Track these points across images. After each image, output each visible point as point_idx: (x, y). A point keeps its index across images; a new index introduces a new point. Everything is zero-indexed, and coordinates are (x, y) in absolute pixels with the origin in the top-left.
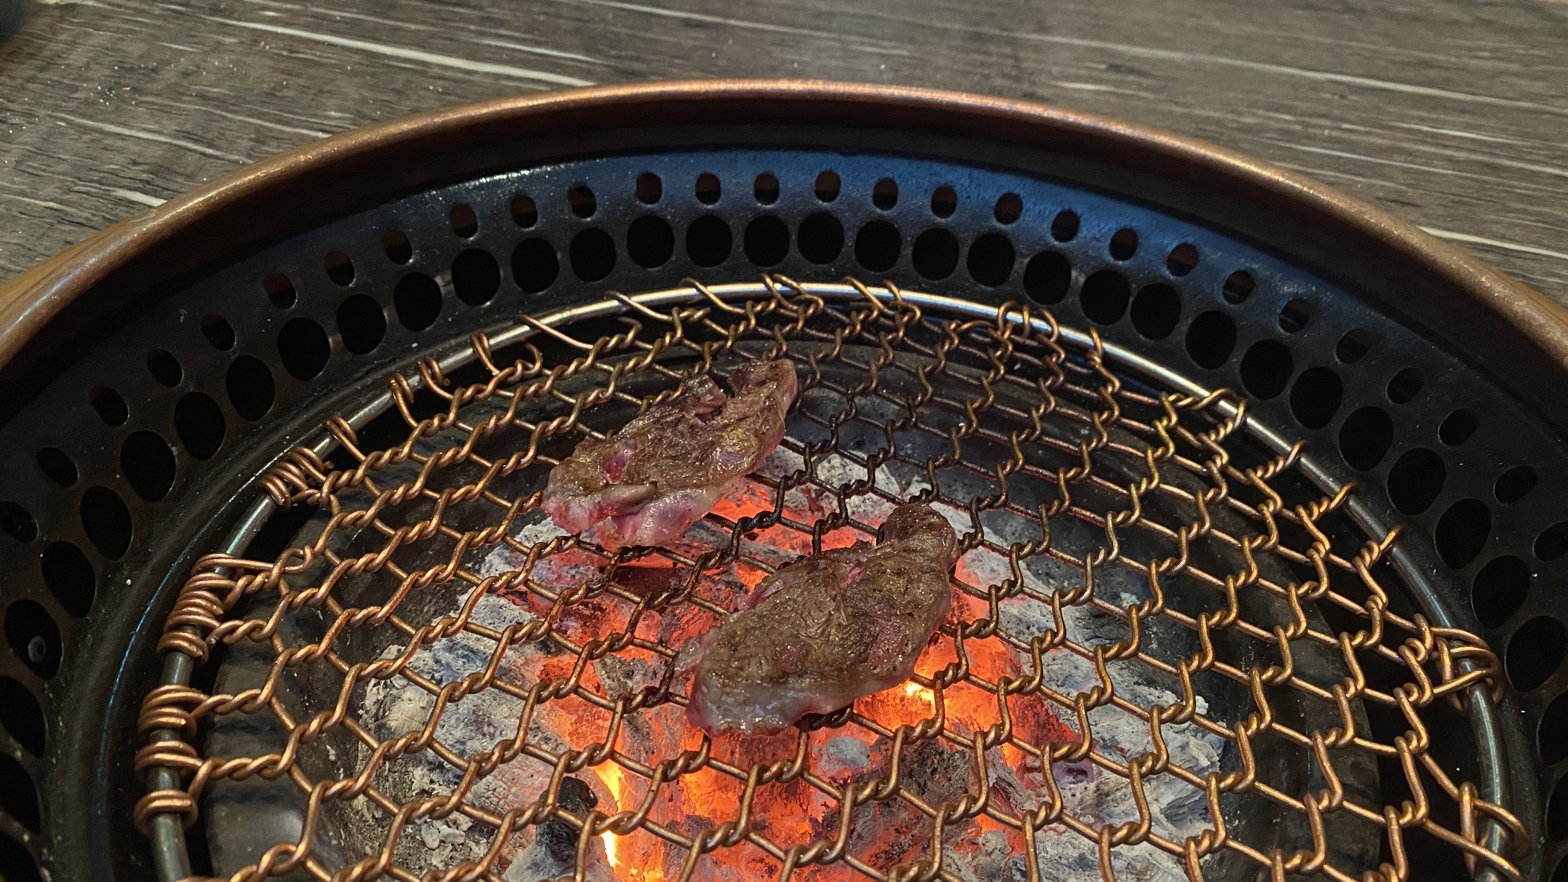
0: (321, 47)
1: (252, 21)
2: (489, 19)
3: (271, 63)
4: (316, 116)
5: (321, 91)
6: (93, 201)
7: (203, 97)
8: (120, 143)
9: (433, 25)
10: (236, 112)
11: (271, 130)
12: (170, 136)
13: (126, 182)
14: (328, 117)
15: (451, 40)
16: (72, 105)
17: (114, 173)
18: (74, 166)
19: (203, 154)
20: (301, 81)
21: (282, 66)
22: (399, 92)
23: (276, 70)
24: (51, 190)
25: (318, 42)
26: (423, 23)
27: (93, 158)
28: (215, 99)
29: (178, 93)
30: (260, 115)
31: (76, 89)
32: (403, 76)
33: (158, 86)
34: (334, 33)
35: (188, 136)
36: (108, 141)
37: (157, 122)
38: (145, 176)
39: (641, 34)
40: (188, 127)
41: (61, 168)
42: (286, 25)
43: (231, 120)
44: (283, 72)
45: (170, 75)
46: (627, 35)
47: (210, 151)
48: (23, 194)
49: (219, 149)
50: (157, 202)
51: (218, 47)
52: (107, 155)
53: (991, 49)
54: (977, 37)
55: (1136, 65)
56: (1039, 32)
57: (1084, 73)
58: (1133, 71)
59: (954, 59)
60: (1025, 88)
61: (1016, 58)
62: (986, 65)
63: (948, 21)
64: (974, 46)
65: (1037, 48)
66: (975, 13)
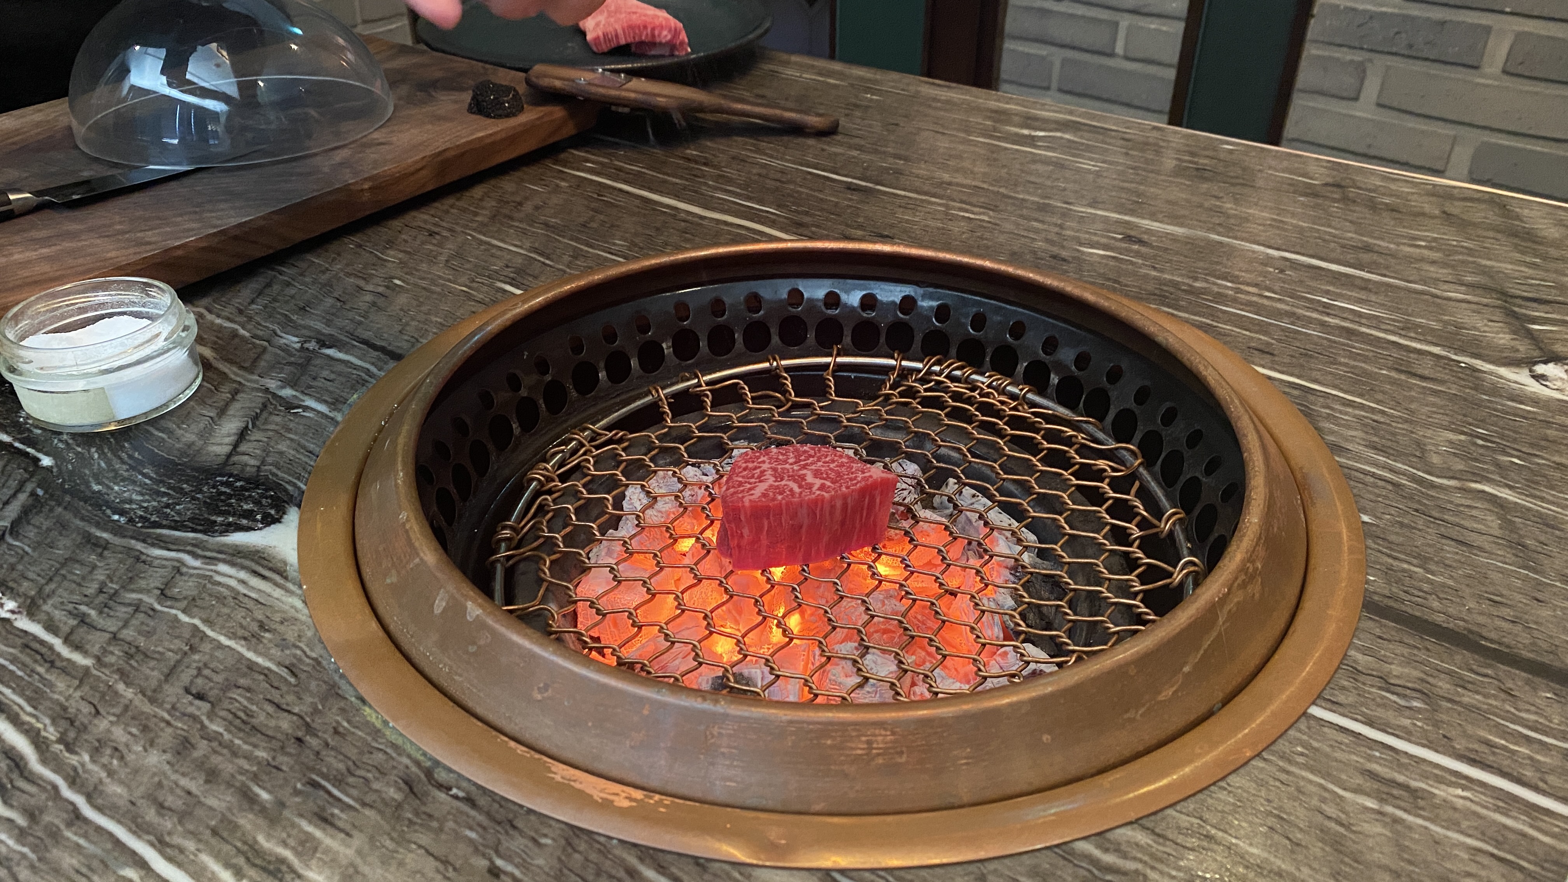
0: (616, 193)
1: (578, 170)
2: (723, 176)
3: (586, 203)
4: (607, 242)
5: (612, 226)
6: (485, 288)
7: (546, 225)
8: (499, 253)
9: (687, 180)
10: (564, 237)
11: (582, 250)
12: (526, 250)
13: (502, 278)
14: (614, 244)
15: (696, 192)
16: (475, 225)
17: (496, 272)
18: (476, 266)
19: (544, 263)
20: (602, 217)
21: (593, 205)
22: (658, 229)
23: (588, 207)
24: (464, 279)
25: (615, 188)
26: (681, 178)
27: (486, 262)
28: (553, 227)
29: (532, 221)
30: (577, 240)
31: (476, 214)
32: (662, 218)
33: (521, 215)
34: (626, 182)
35: (535, 250)
36: (494, 251)
37: (520, 241)
38: (512, 275)
39: (816, 194)
40: (537, 245)
41: (468, 266)
42: (598, 174)
43: (560, 242)
44: (593, 210)
45: (528, 207)
46: (807, 194)
47: (547, 262)
48: (449, 281)
49: (552, 260)
50: (519, 292)
51: (557, 189)
52: (493, 260)
53: (1048, 219)
54: (1043, 208)
55: (1145, 237)
56: (1090, 205)
57: (1104, 241)
58: (1140, 242)
59: (1018, 225)
60: (1055, 250)
61: (1061, 227)
62: (1037, 231)
63: (1029, 193)
64: (1036, 215)
65: (1082, 219)
66: (1052, 187)
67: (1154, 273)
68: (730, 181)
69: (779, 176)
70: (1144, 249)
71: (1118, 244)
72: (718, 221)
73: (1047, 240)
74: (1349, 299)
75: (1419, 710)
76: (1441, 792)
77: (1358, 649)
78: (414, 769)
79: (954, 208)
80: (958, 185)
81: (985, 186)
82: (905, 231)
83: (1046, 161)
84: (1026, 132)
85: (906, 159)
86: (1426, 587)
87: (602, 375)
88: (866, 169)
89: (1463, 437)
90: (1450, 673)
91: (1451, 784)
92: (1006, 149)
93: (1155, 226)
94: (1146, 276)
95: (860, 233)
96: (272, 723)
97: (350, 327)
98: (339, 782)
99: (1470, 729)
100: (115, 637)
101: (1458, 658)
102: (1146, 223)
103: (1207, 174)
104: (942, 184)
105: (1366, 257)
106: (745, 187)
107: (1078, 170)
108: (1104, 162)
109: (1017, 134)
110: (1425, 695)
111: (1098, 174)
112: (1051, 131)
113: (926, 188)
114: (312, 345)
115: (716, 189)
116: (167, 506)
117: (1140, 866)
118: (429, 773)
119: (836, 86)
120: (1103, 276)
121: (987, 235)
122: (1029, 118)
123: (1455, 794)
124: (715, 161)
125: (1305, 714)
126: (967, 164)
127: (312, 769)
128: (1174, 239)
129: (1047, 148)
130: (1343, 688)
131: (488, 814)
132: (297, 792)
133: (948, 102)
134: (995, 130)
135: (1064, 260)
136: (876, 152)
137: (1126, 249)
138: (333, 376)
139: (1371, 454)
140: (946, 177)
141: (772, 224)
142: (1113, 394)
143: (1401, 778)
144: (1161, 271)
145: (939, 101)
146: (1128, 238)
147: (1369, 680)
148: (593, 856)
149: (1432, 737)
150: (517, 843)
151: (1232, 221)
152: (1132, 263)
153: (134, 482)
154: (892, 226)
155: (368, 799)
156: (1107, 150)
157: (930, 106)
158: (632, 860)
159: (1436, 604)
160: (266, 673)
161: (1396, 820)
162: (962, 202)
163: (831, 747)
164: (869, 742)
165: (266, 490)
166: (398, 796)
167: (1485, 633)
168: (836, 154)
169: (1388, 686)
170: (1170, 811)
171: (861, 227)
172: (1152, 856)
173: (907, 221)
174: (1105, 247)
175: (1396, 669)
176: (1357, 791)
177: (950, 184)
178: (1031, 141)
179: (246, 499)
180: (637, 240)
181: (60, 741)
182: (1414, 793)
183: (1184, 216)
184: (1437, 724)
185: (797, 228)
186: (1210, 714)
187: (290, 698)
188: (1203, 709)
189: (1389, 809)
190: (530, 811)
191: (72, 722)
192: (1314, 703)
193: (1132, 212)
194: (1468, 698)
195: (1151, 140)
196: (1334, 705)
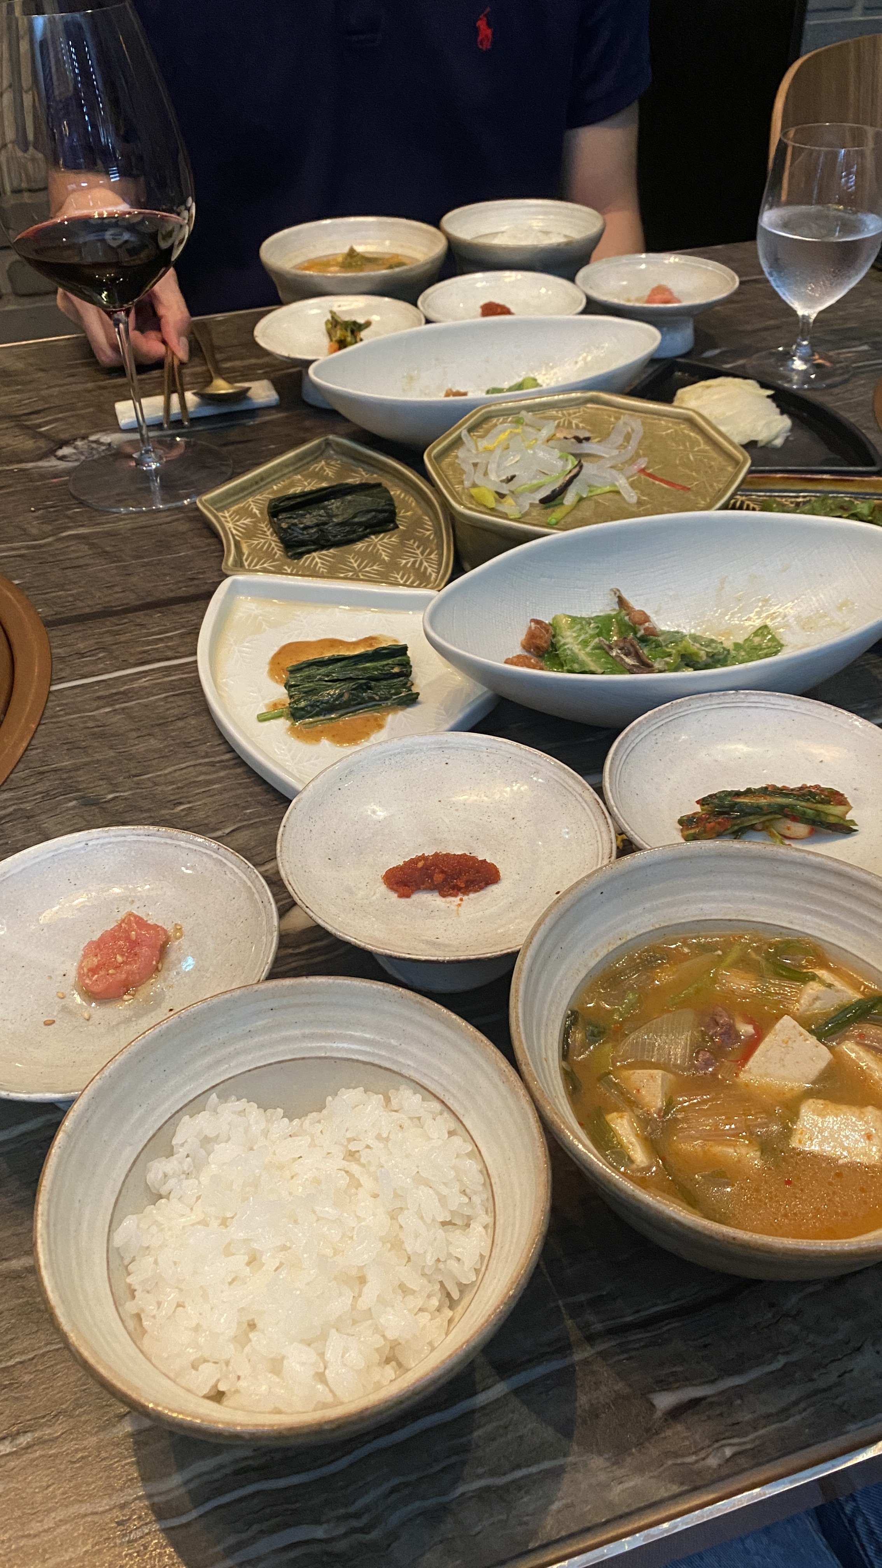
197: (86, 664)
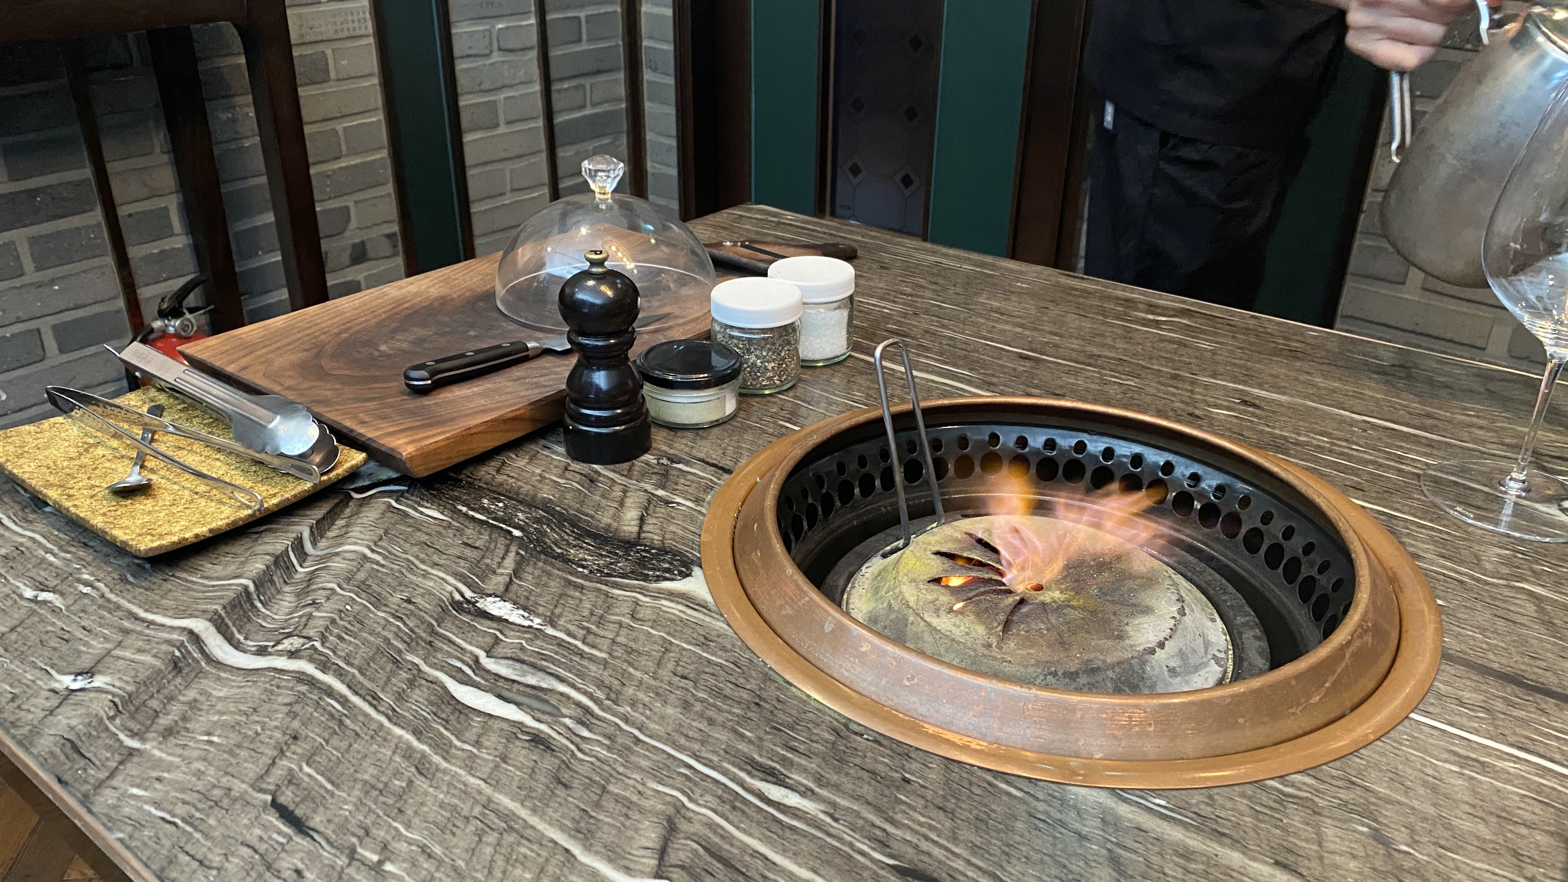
2: (922, 346)
11: (832, 399)
13: (781, 418)
17: (775, 413)
19: (808, 408)
20: (839, 375)
24: (754, 418)
27: (765, 406)
30: (826, 391)
39: (997, 361)
41: (754, 409)
43: (814, 392)
46: (990, 361)
47: (810, 407)
48: (744, 419)
49: (813, 406)
50: (796, 428)
52: (771, 404)
53: (1180, 386)
54: (1175, 377)
55: (1257, 402)
56: (1211, 376)
57: (1226, 403)
58: (1254, 405)
59: (1158, 390)
60: (1190, 409)
61: (1192, 392)
62: (1174, 395)
63: (1162, 365)
64: (1172, 382)
65: (1206, 387)
66: (1180, 361)
67: (1268, 429)
68: (928, 349)
69: (964, 346)
70: (1257, 411)
71: (1237, 406)
72: (927, 380)
73: (1182, 402)
74: (1418, 453)
75: (1483, 718)
76: (1500, 764)
77: (1441, 682)
78: (835, 723)
79: (1106, 375)
80: (1105, 357)
81: (1125, 358)
82: (1072, 391)
83: (1172, 341)
84: (1151, 317)
85: (1060, 336)
86: (1485, 646)
87: (857, 491)
88: (1030, 342)
89: (1507, 552)
90: (1503, 698)
91: (1505, 760)
92: (1138, 330)
93: (1263, 394)
94: (1262, 432)
95: (1038, 391)
96: (737, 694)
97: (687, 449)
98: (792, 729)
99: (1518, 730)
100: (613, 641)
101: (1509, 690)
102: (1256, 391)
103: (1299, 354)
104: (1092, 356)
105: (1429, 422)
106: (941, 355)
107: (1198, 349)
108: (1217, 343)
109: (1144, 319)
110: (1487, 710)
111: (1214, 353)
112: (1170, 316)
113: (1081, 359)
114: (665, 461)
115: (919, 355)
116: (612, 563)
117: (1309, 795)
118: (846, 726)
119: (990, 275)
120: (1230, 430)
121: (1136, 396)
122: (1151, 306)
123: (1508, 765)
124: (913, 334)
125: (1407, 717)
126: (1109, 341)
127: (773, 721)
128: (1280, 404)
129: (1170, 330)
130: (1432, 704)
131: (891, 749)
132: (767, 733)
133: (1084, 291)
134: (1126, 314)
135: (1197, 417)
136: (1035, 329)
137: (1244, 411)
138: (688, 483)
139: (1441, 561)
140: (1096, 351)
141: (969, 383)
142: (1244, 515)
143: (1474, 756)
144: (1273, 428)
145: (1076, 290)
146: (1244, 402)
147: (1448, 700)
148: (964, 775)
149: (1493, 734)
150: (915, 766)
151: (1322, 392)
152: (1250, 421)
153: (582, 548)
154: (1061, 387)
155: (815, 738)
156: (1218, 333)
157: (1070, 294)
158: (990, 778)
159: (1492, 657)
160: (721, 666)
161: (1472, 778)
162: (1112, 370)
163: (1105, 719)
164: (1130, 717)
165: (674, 555)
166: (832, 738)
167: (1526, 675)
168: (1005, 331)
169: (1462, 704)
170: (1324, 767)
171: (1036, 387)
172: (1316, 790)
173: (1073, 384)
174: (1228, 409)
175: (1467, 695)
176: (1446, 761)
177: (1099, 356)
178: (1157, 324)
179: (664, 561)
180: (870, 392)
181: (608, 699)
182: (1483, 764)
183: (1284, 387)
184: (1496, 727)
185: (987, 385)
186: (1343, 716)
187: (742, 680)
188: (1338, 712)
189: (1467, 772)
190: (917, 749)
191: (610, 689)
192: (1412, 711)
193: (1245, 383)
194: (1516, 713)
195: (1251, 327)
196: (1427, 714)
197: (1460, 714)
